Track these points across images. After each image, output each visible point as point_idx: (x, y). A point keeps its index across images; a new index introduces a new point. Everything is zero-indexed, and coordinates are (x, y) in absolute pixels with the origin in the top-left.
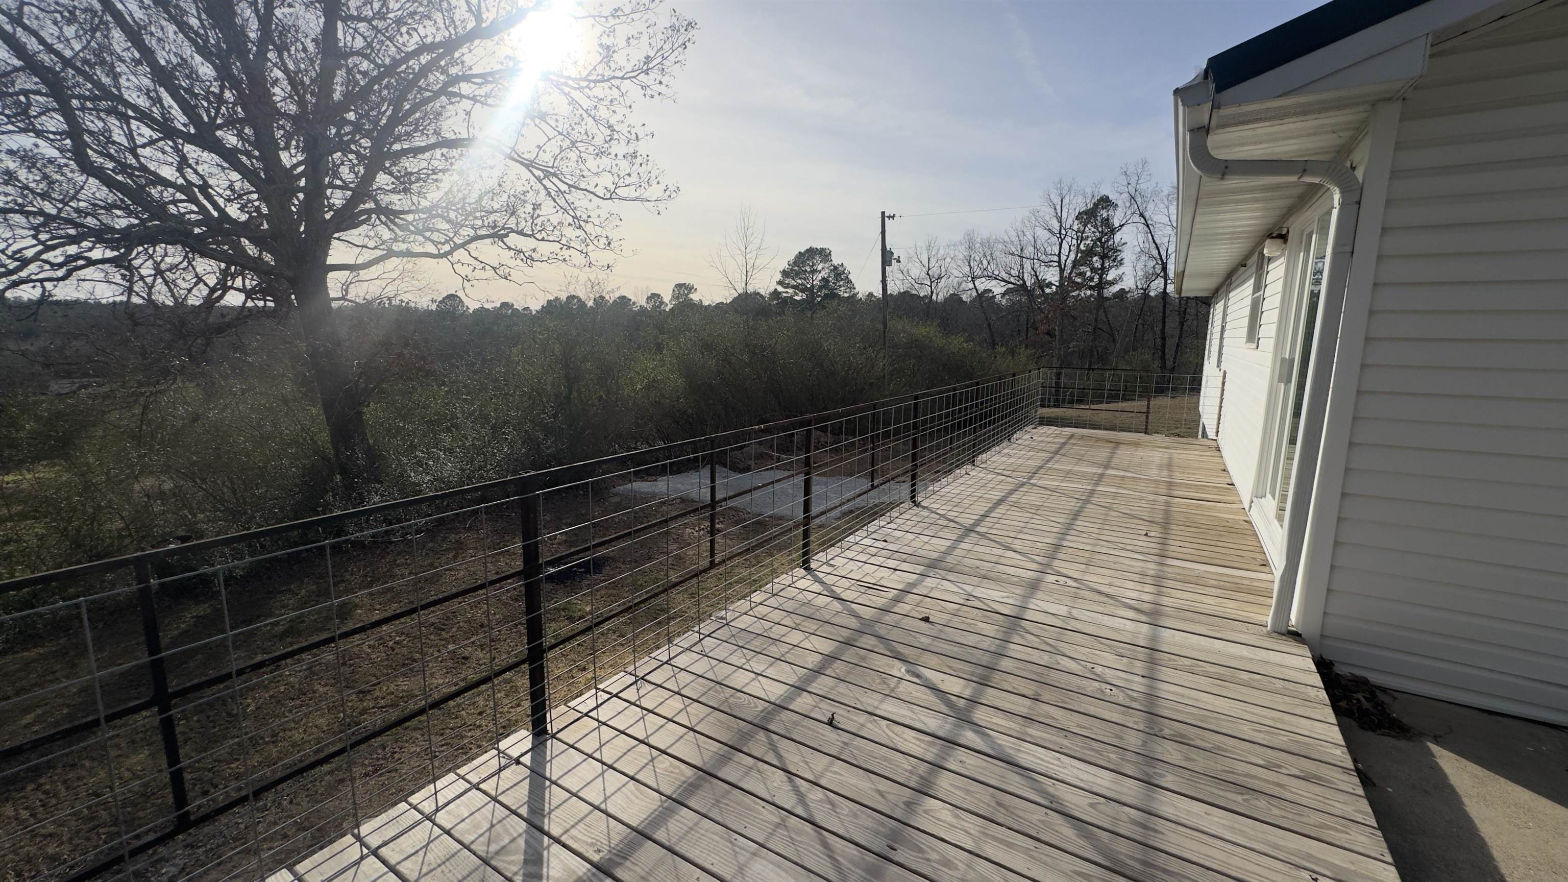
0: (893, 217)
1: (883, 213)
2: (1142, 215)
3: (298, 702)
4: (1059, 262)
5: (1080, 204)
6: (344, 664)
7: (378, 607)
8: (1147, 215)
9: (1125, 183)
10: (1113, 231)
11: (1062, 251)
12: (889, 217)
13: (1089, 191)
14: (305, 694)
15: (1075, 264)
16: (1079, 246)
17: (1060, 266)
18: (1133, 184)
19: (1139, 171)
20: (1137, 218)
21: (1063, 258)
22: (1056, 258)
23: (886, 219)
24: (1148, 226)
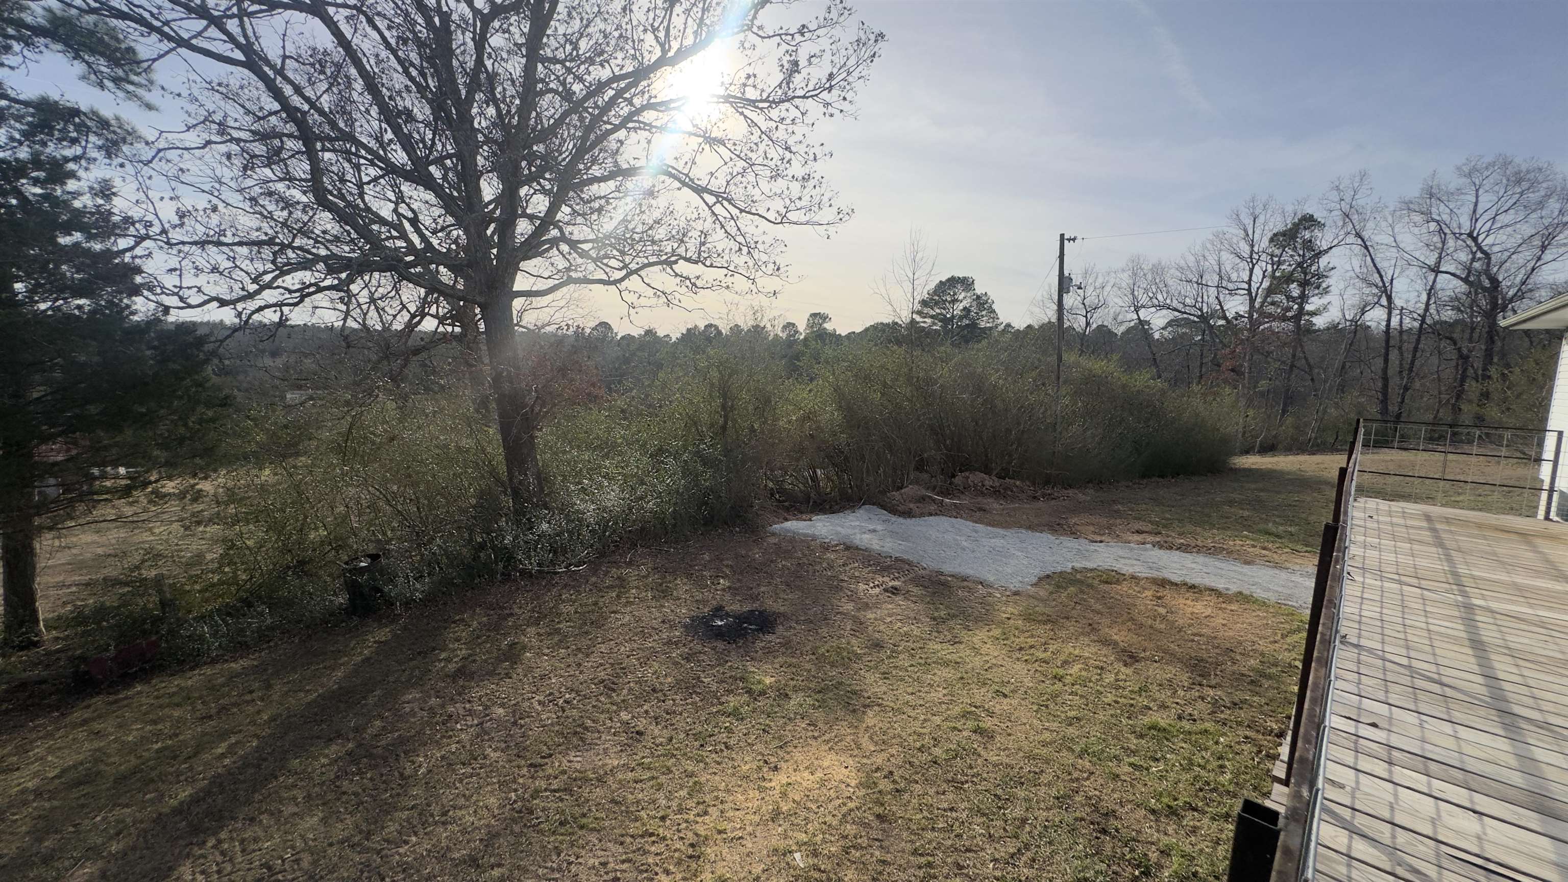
0: (1074, 239)
1: (1062, 236)
2: (1358, 235)
3: (469, 770)
4: (1249, 290)
5: (1278, 224)
6: (515, 723)
7: (547, 651)
8: (1365, 235)
9: (1337, 199)
10: (1319, 254)
11: (1254, 278)
12: (1069, 240)
13: (1290, 209)
14: (476, 759)
15: (1270, 291)
16: (1274, 271)
17: (1250, 293)
18: (1348, 199)
19: (1356, 185)
20: (1351, 239)
21: (1254, 286)
22: (1246, 286)
23: (1066, 242)
24: (1366, 248)
